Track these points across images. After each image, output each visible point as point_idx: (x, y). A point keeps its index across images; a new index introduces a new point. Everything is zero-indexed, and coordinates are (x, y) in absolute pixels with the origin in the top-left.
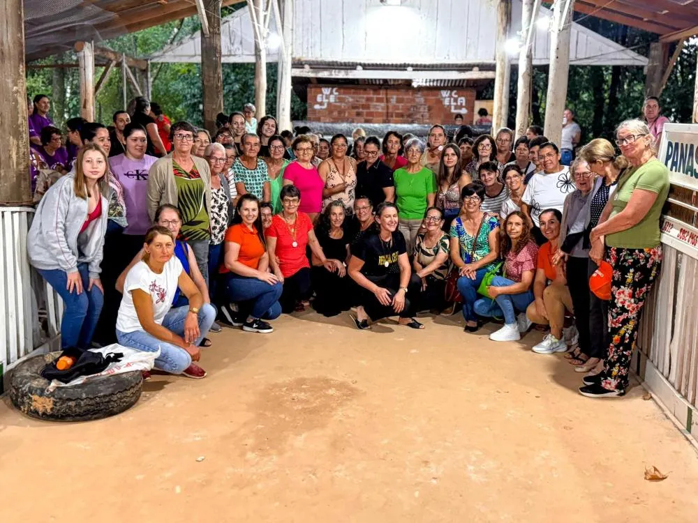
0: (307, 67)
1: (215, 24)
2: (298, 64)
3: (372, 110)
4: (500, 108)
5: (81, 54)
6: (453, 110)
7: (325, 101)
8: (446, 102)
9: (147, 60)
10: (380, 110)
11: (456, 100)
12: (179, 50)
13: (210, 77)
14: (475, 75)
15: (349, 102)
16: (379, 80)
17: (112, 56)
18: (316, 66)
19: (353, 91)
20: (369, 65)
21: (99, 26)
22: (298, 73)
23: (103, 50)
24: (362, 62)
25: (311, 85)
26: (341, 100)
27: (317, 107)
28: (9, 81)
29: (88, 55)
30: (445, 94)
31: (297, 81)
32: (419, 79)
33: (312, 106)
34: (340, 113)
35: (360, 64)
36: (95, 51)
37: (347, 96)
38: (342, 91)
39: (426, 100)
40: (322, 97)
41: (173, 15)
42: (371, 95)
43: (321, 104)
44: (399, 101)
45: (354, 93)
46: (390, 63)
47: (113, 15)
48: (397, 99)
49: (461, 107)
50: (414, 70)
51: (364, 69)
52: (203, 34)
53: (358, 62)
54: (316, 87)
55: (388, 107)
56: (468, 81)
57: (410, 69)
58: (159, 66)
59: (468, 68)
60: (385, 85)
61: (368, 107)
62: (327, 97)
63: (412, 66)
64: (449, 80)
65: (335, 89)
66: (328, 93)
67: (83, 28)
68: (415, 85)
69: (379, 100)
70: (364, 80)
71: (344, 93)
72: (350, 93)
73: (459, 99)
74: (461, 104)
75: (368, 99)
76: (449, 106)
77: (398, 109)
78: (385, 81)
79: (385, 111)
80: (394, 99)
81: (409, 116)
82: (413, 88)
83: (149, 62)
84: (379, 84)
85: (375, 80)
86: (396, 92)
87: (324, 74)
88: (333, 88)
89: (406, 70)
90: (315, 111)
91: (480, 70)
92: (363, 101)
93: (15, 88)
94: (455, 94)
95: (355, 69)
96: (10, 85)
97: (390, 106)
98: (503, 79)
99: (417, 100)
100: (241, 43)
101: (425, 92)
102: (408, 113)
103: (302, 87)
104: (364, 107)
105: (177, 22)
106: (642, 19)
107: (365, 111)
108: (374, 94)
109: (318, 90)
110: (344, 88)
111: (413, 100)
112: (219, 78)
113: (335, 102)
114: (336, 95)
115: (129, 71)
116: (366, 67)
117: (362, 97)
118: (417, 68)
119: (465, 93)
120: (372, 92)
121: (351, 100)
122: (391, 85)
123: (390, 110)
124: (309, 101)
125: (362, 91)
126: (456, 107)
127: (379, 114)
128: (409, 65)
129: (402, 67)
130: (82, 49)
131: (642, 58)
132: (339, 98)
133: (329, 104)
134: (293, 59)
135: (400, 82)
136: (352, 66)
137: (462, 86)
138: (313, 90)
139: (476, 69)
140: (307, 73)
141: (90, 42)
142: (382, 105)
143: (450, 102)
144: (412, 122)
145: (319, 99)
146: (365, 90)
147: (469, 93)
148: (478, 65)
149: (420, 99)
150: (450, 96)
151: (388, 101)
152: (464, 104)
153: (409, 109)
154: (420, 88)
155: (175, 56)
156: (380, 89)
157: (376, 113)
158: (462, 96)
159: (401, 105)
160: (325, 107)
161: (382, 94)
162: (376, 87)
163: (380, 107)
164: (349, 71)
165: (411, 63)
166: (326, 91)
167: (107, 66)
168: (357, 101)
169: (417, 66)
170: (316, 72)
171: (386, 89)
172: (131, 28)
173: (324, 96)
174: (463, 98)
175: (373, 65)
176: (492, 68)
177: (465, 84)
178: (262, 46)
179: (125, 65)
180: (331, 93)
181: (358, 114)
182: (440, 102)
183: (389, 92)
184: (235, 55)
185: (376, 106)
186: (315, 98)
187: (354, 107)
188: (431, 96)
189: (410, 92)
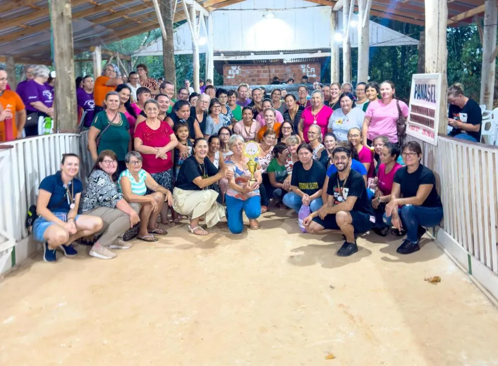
0: (222, 55)
1: (170, 33)
2: (217, 54)
3: (261, 77)
4: (335, 73)
5: (94, 53)
7: (234, 73)
8: (304, 71)
9: (130, 55)
10: (266, 77)
11: (309, 70)
12: (149, 49)
13: (168, 63)
14: (319, 55)
16: (264, 60)
17: (111, 54)
18: (227, 54)
19: (249, 67)
20: (258, 52)
21: (103, 37)
22: (218, 58)
23: (106, 50)
24: (254, 50)
25: (225, 65)
26: (242, 73)
27: (229, 77)
28: (66, 68)
29: (98, 53)
30: (303, 66)
31: (217, 63)
32: (288, 58)
33: (225, 77)
35: (253, 52)
36: (102, 51)
37: (246, 70)
38: (243, 67)
39: (292, 71)
40: (232, 71)
41: (145, 29)
42: (260, 69)
43: (231, 75)
44: (276, 71)
46: (270, 50)
47: (110, 30)
48: (275, 70)
49: (312, 73)
50: (284, 54)
51: (255, 55)
52: (163, 39)
53: (252, 50)
54: (227, 66)
55: (270, 76)
56: (316, 58)
57: (281, 53)
58: (137, 58)
59: (315, 51)
60: (268, 63)
61: (258, 76)
62: (235, 71)
63: (283, 51)
64: (305, 58)
65: (239, 67)
67: (94, 39)
68: (285, 62)
69: (265, 72)
70: (256, 61)
71: (244, 69)
72: (248, 69)
73: (311, 69)
75: (258, 72)
76: (306, 73)
78: (268, 60)
79: (269, 78)
80: (273, 71)
82: (284, 64)
83: (132, 56)
84: (265, 63)
85: (262, 60)
86: (274, 67)
87: (232, 58)
89: (279, 54)
90: (228, 79)
91: (322, 52)
92: (256, 73)
93: (69, 72)
94: (309, 66)
95: (250, 55)
96: (67, 70)
97: (271, 74)
98: (335, 56)
99: (287, 71)
100: (184, 43)
101: (291, 66)
102: (282, 78)
103: (220, 66)
104: (256, 76)
105: (147, 33)
106: (413, 19)
107: (257, 78)
109: (229, 67)
111: (284, 71)
112: (173, 63)
113: (239, 74)
114: (239, 70)
115: (121, 61)
116: (256, 53)
117: (255, 70)
118: (285, 52)
119: (314, 65)
120: (260, 67)
121: (248, 72)
122: (271, 63)
124: (224, 74)
125: (254, 67)
126: (310, 74)
127: (265, 80)
128: (281, 51)
129: (277, 52)
130: (94, 50)
131: (415, 40)
133: (236, 75)
134: (214, 50)
135: (276, 61)
136: (248, 53)
138: (226, 68)
139: (320, 51)
140: (222, 58)
141: (98, 46)
142: (267, 74)
143: (306, 71)
145: (230, 73)
146: (256, 66)
147: (316, 65)
148: (320, 50)
149: (288, 70)
150: (306, 67)
151: (270, 72)
152: (314, 72)
154: (288, 64)
155: (147, 52)
156: (265, 65)
157: (264, 79)
158: (313, 67)
160: (233, 77)
161: (266, 68)
162: (263, 64)
163: (265, 76)
164: (246, 56)
165: (282, 50)
166: (234, 68)
167: (108, 59)
168: (252, 73)
169: (285, 51)
170: (228, 57)
172: (121, 37)
174: (314, 69)
175: (260, 52)
176: (328, 50)
177: (314, 61)
178: (196, 45)
179: (118, 59)
180: (237, 69)
181: (253, 80)
182: (300, 71)
183: (270, 66)
184: (181, 50)
185: (263, 75)
186: (228, 72)
187: (250, 76)
188: (295, 68)
189: (283, 66)
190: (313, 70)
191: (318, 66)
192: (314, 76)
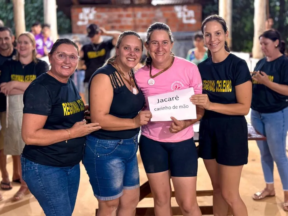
3: (123, 24)
6: (185, 21)
7: (86, 18)
8: (179, 15)
10: (129, 24)
11: (186, 13)
15: (104, 18)
19: (107, 9)
25: (74, 6)
26: (98, 17)
27: (80, 23)
30: (178, 9)
33: (76, 22)
37: (103, 14)
38: (99, 10)
39: (164, 15)
40: (83, 15)
42: (122, 12)
43: (83, 20)
44: (143, 16)
45: (109, 11)
48: (142, 14)
49: (190, 18)
60: (132, 4)
61: (118, 21)
62: (88, 15)
65: (93, 9)
66: (88, 12)
68: (154, 3)
69: (128, 16)
71: (101, 11)
72: (106, 11)
73: (189, 12)
74: (191, 16)
75: (120, 16)
76: (182, 19)
79: (133, 24)
80: (139, 13)
82: (153, 6)
84: (127, 4)
86: (140, 9)
88: (91, 7)
90: (78, 27)
92: (116, 18)
94: (186, 8)
97: (137, 19)
99: (157, 14)
101: (163, 9)
104: (116, 21)
107: (117, 25)
108: (124, 11)
109: (79, 10)
110: (101, 8)
111: (153, 15)
113: (94, 19)
114: (94, 14)
117: (115, 14)
120: (122, 10)
121: (106, 16)
123: (137, 23)
124: (73, 19)
125: (114, 9)
126: (188, 19)
127: (128, 27)
133: (90, 21)
137: (191, 2)
138: (76, 9)
142: (130, 19)
143: (182, 14)
145: (81, 16)
146: (116, 8)
149: (159, 13)
150: (182, 10)
151: (135, 16)
152: (193, 16)
154: (158, 6)
157: (126, 25)
158: (192, 9)
159: (145, 19)
160: (86, 23)
161: (130, 11)
163: (128, 21)
166: (86, 10)
168: (111, 17)
171: (133, 7)
173: (85, 15)
174: (193, 12)
177: (193, 1)
180: (90, 12)
182: (174, 15)
183: (136, 9)
185: (125, 21)
186: (77, 16)
187: (109, 22)
188: (168, 12)
189: (152, 9)
190: (191, 13)
192: (193, 21)
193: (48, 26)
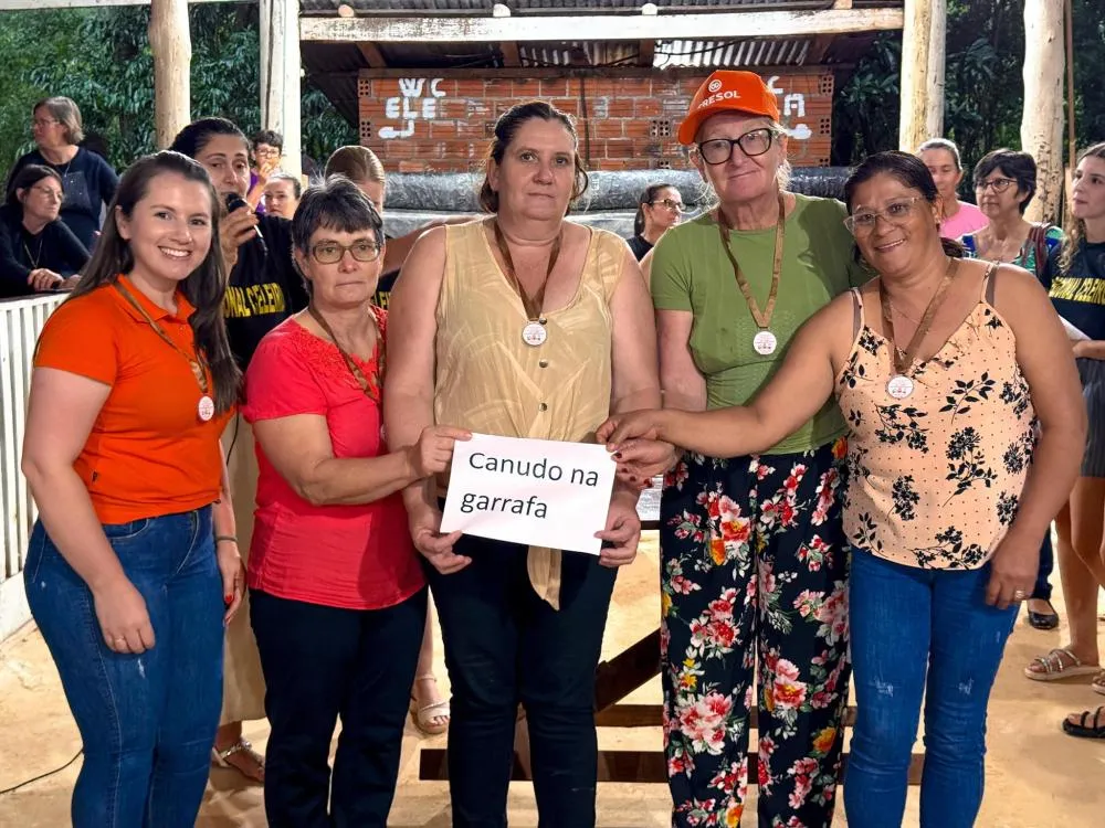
7: (410, 114)
14: (839, 19)
15: (476, 116)
16: (561, 48)
19: (486, 85)
22: (320, 30)
25: (369, 73)
26: (455, 111)
27: (386, 133)
33: (370, 131)
34: (451, 147)
37: (470, 101)
38: (456, 86)
40: (400, 104)
43: (398, 124)
44: (618, 109)
48: (613, 103)
49: (794, 121)
50: (660, 13)
54: (381, 78)
55: (586, 129)
56: (812, 38)
60: (578, 65)
62: (415, 105)
65: (434, 83)
66: (417, 93)
68: (661, 59)
71: (463, 93)
72: (478, 93)
73: (788, 99)
74: (794, 112)
77: (617, 133)
80: (603, 105)
81: (650, 150)
82: (658, 74)
86: (608, 85)
87: (399, 33)
88: (430, 79)
89: (640, 13)
90: (382, 142)
94: (776, 85)
97: (593, 121)
98: (928, 29)
99: (670, 106)
101: (690, 83)
102: (644, 142)
108: (545, 93)
109: (387, 85)
110: (462, 79)
111: (659, 108)
113: (438, 118)
114: (439, 99)
119: (801, 82)
121: (481, 110)
122: (593, 67)
123: (595, 137)
124: (362, 117)
125: (512, 86)
132: (449, 107)
133: (421, 125)
135: (619, 55)
137: (793, 63)
138: (373, 85)
140: (345, 28)
144: (658, 166)
145: (392, 111)
146: (521, 80)
147: (815, 82)
151: (586, 110)
152: (801, 113)
153: (647, 132)
154: (676, 73)
156: (564, 77)
158: (796, 91)
159: (624, 121)
160: (410, 132)
161: (569, 92)
162: (551, 73)
164: (471, 21)
166: (411, 88)
171: (582, 77)
173: (406, 102)
174: (799, 97)
177: (801, 59)
180: (425, 93)
183: (590, 85)
186: (380, 109)
189: (650, 84)
190: (796, 102)
191: (823, 86)
192: (801, 132)
193: (275, 141)
